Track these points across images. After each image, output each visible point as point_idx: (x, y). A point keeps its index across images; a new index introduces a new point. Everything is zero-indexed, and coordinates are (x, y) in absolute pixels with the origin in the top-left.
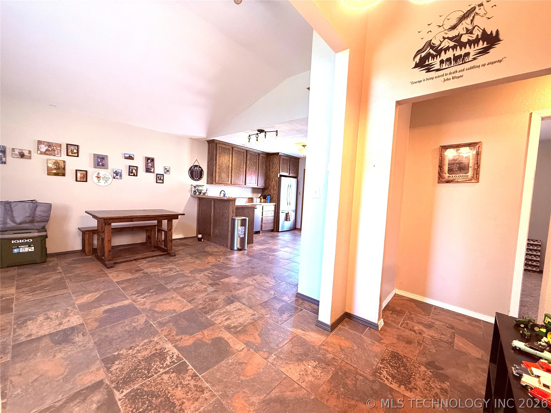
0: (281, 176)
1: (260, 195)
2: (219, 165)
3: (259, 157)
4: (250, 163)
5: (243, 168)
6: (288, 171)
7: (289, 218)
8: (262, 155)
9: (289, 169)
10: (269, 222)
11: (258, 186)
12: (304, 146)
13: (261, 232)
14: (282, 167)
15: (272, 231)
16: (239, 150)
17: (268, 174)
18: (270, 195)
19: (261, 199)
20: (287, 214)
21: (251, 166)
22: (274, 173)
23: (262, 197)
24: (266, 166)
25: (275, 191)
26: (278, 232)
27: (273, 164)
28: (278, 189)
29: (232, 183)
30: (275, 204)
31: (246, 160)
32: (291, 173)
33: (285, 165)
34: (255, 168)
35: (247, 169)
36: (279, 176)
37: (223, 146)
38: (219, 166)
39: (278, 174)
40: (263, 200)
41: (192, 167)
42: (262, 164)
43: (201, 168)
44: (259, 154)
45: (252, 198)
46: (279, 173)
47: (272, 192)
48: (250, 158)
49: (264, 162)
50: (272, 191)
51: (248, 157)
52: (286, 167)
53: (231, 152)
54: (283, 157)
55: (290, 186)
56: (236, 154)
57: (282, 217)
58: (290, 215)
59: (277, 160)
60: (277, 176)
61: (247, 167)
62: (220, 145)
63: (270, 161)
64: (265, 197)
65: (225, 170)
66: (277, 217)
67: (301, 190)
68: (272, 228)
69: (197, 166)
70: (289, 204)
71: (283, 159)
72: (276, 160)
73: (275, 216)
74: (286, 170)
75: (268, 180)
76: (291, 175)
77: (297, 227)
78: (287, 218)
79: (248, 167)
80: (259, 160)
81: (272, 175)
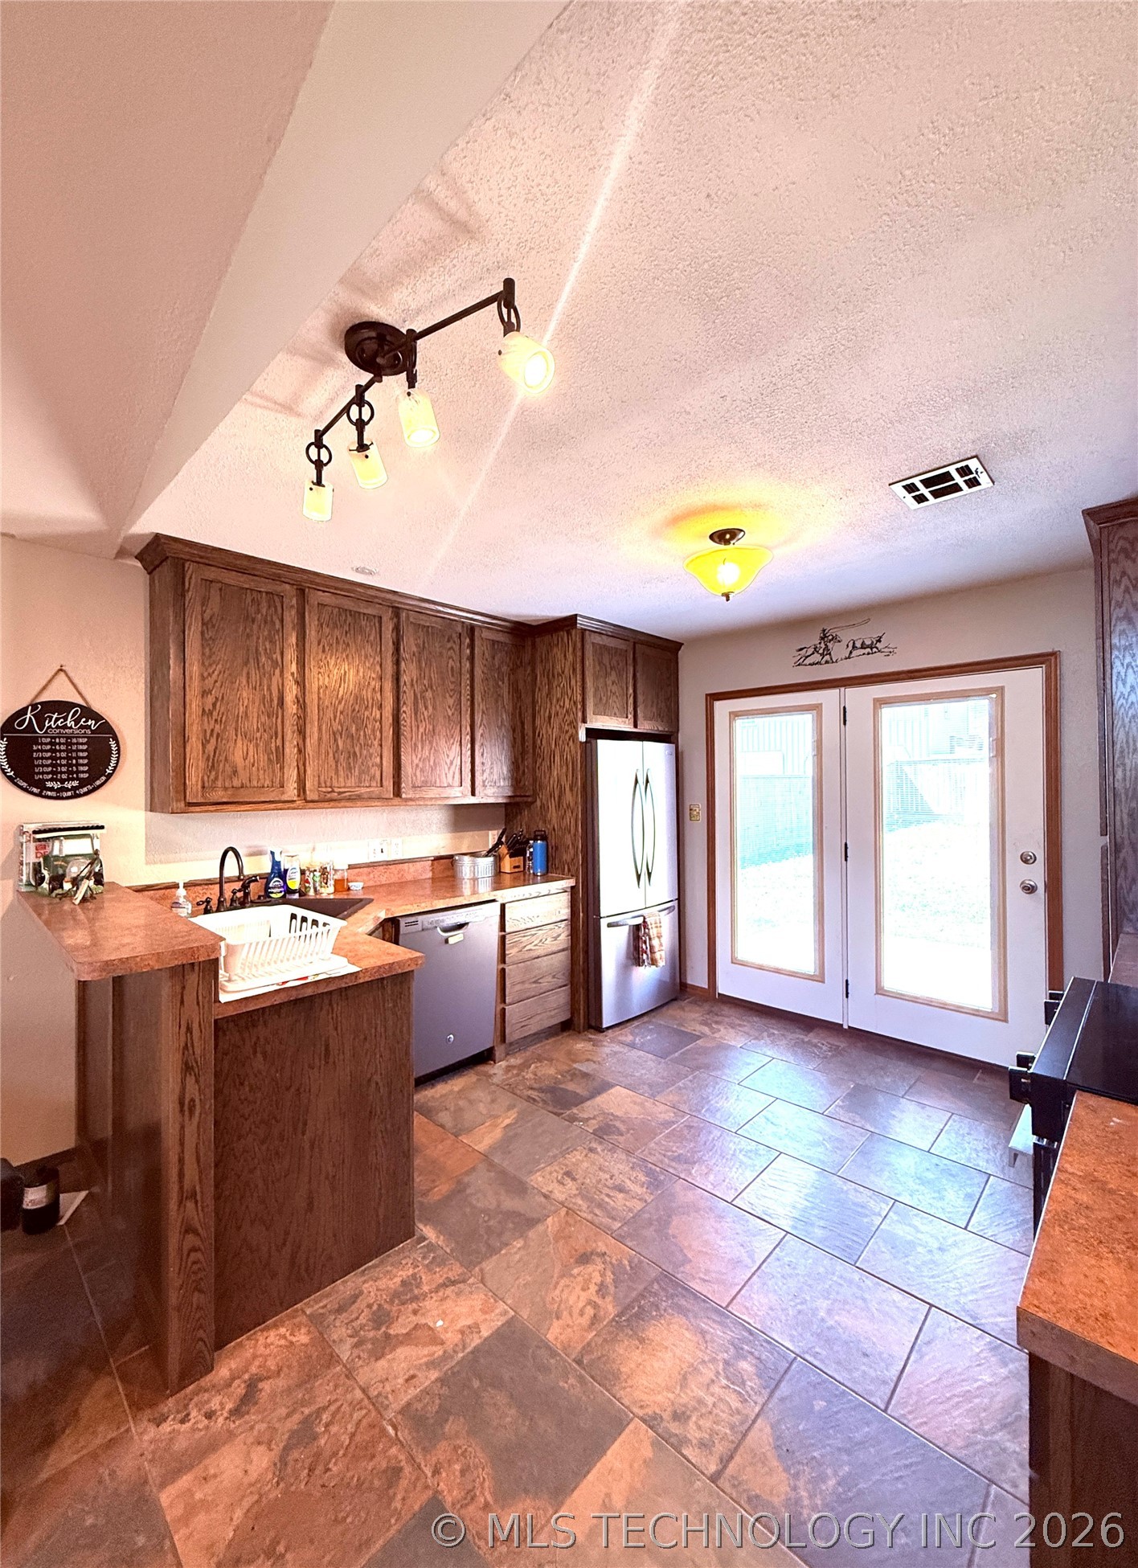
0: (595, 734)
1: (492, 836)
2: (205, 693)
3: (472, 646)
4: (420, 678)
5: (380, 707)
6: (631, 709)
7: (652, 952)
8: (486, 634)
9: (631, 700)
10: (546, 983)
11: (473, 794)
12: (723, 537)
13: (499, 1052)
14: (596, 689)
15: (566, 1027)
16: (348, 604)
17: (528, 727)
18: (544, 838)
19: (498, 860)
20: (638, 934)
21: (429, 694)
22: (555, 722)
23: (503, 850)
24: (515, 691)
25: (569, 814)
26: (599, 1029)
27: (550, 676)
28: (585, 802)
29: (310, 796)
30: (571, 882)
31: (397, 663)
32: (645, 718)
33: (613, 676)
34: (451, 701)
35: (406, 710)
36: (582, 737)
37: (231, 578)
38: (210, 699)
39: (576, 728)
40: (507, 864)
41: (23, 711)
42: (491, 683)
43: (97, 717)
44: (472, 630)
45: (451, 857)
46: (584, 721)
47: (554, 821)
48: (422, 649)
49: (504, 668)
50: (553, 814)
51: (409, 644)
52: (614, 688)
53: (290, 616)
54: (597, 639)
55: (641, 781)
56: (327, 630)
57: (613, 944)
58: (653, 932)
59: (570, 657)
60: (574, 737)
61: (403, 698)
62: (211, 573)
63: (532, 663)
64: (518, 849)
65: (253, 723)
66: (586, 952)
67: (696, 797)
68: (564, 1016)
69: (62, 707)
70: (643, 874)
71: (601, 650)
72: (562, 658)
73: (573, 947)
74: (616, 703)
75: (529, 761)
76: (645, 727)
77: (689, 982)
78: (638, 949)
79: (408, 697)
80: (472, 658)
81: (550, 733)
